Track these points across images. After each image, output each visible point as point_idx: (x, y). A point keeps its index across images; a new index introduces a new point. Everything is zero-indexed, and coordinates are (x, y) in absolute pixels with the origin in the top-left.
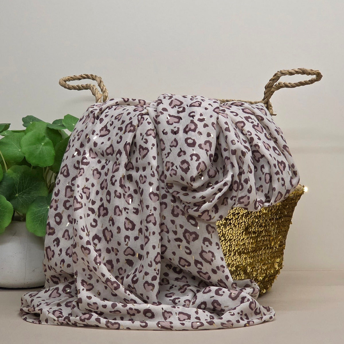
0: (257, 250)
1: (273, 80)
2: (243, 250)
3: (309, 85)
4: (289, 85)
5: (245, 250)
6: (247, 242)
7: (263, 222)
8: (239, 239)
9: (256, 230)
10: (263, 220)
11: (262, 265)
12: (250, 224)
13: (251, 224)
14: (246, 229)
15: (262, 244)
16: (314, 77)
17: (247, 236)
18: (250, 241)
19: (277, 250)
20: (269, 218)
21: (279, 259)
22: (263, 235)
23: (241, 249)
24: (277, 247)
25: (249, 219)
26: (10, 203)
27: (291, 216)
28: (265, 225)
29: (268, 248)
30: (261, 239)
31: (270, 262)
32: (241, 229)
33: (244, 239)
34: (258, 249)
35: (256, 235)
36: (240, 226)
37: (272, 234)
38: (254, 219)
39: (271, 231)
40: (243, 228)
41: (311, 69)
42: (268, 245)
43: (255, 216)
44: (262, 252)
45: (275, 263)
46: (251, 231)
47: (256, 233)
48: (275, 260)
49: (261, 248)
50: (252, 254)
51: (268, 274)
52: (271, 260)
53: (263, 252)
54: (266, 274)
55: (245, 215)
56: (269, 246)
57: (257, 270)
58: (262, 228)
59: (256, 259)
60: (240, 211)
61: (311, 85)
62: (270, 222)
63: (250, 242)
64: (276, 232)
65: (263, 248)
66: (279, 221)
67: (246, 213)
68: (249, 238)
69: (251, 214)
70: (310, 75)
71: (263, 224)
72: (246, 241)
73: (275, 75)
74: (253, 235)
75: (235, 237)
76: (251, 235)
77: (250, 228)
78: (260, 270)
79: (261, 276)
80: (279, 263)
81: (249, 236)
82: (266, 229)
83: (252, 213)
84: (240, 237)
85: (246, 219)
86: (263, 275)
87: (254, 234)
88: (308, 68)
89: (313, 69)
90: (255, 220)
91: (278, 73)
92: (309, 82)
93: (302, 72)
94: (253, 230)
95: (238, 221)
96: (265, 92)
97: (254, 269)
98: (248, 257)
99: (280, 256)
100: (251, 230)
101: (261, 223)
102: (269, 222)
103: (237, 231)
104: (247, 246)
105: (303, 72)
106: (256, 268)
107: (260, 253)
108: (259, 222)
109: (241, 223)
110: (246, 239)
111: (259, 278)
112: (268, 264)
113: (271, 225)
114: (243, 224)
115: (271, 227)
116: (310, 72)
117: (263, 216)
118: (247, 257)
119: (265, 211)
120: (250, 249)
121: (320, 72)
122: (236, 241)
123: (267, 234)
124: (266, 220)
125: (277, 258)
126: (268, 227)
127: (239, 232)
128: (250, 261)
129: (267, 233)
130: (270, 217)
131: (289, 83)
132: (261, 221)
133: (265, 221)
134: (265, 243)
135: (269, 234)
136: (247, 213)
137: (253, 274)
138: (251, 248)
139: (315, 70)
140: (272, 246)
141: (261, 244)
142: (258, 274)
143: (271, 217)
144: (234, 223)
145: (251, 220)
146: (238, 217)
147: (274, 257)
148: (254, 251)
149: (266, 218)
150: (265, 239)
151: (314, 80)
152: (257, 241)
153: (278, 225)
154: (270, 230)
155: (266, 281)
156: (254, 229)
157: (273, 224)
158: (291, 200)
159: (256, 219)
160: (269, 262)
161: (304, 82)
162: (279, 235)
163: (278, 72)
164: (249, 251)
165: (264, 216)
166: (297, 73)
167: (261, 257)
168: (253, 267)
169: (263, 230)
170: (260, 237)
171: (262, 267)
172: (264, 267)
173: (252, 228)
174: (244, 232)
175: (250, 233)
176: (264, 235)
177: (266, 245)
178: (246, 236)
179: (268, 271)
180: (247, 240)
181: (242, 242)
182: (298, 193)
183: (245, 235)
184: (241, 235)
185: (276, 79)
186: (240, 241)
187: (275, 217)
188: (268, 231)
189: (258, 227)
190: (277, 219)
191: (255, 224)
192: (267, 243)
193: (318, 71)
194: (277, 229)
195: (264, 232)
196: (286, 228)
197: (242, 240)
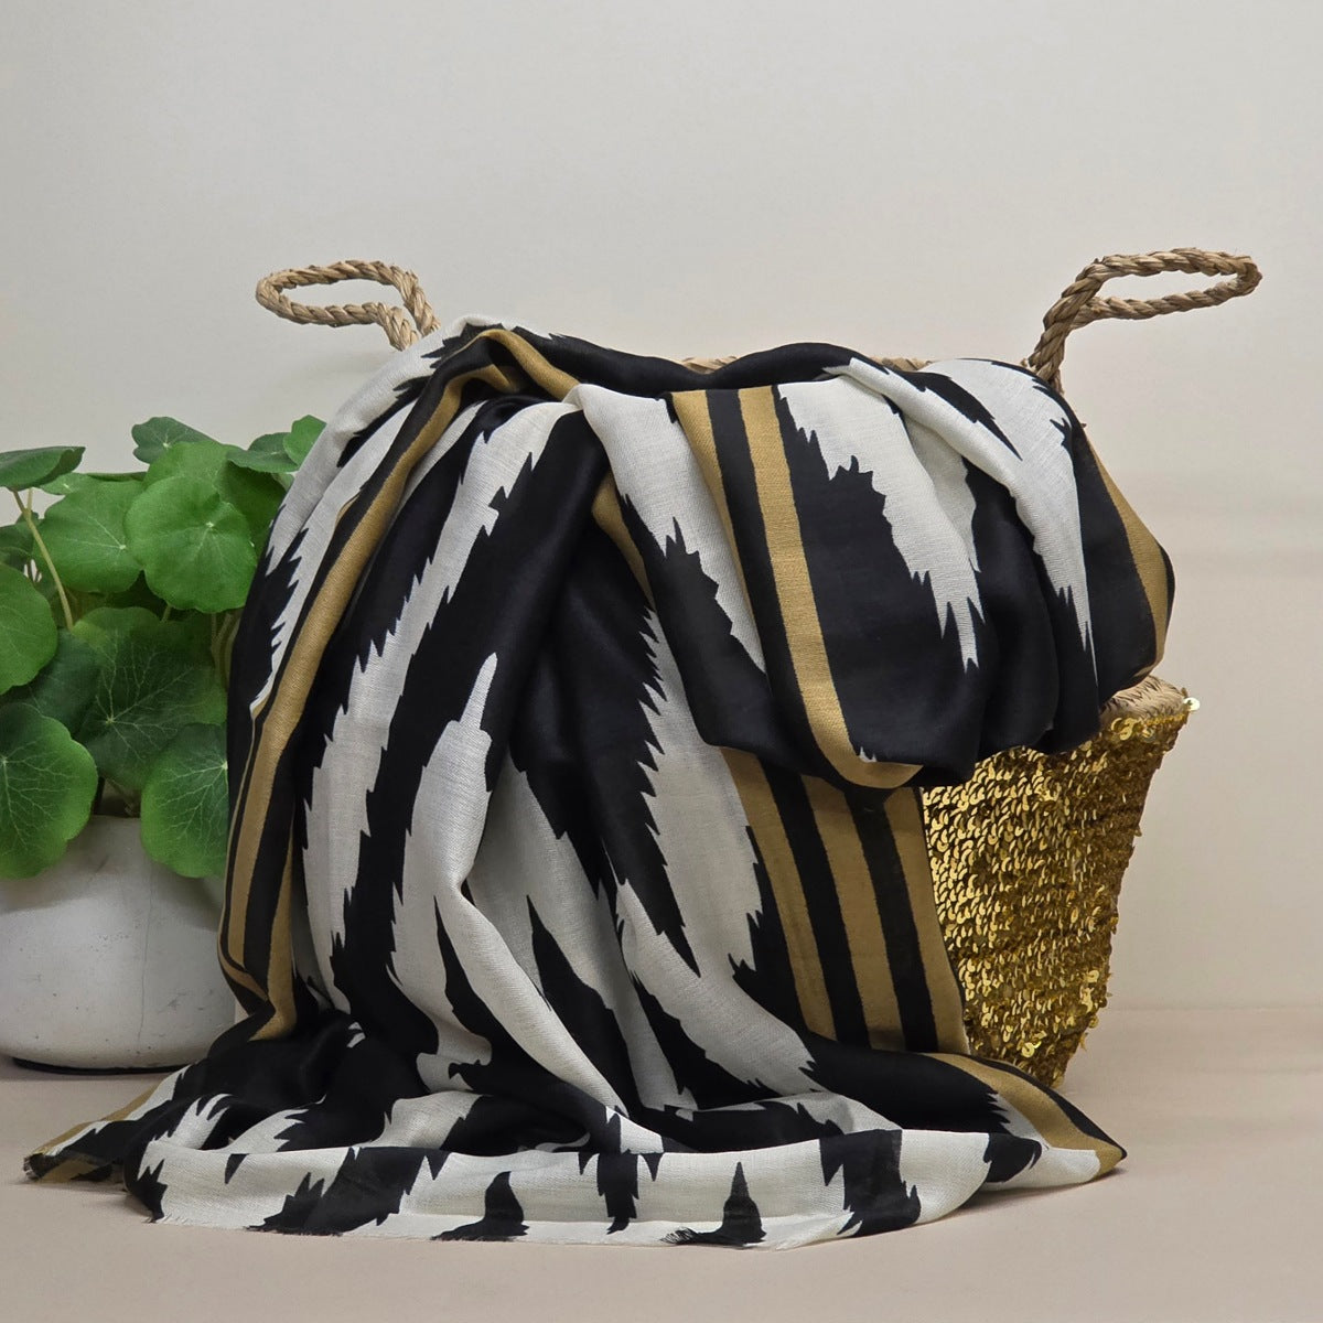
0: (1019, 943)
1: (1079, 292)
2: (967, 944)
3: (1206, 308)
4: (1128, 307)
5: (975, 945)
6: (982, 912)
7: (1041, 835)
8: (953, 904)
9: (1017, 866)
10: (1042, 830)
11: (1036, 997)
12: (994, 846)
13: (997, 846)
14: (980, 864)
15: (1035, 919)
16: (1232, 279)
17: (982, 890)
18: (993, 909)
19: (1089, 939)
20: (1063, 821)
21: (1095, 973)
22: (1040, 884)
23: (959, 939)
24: (1091, 929)
25: (989, 826)
26: (83, 748)
27: (1139, 810)
28: (1048, 848)
29: (1059, 934)
30: (1034, 899)
31: (1063, 983)
32: (961, 865)
33: (969, 901)
34: (1020, 938)
35: (1016, 886)
36: (956, 855)
37: (1074, 878)
38: (1010, 828)
39: (1069, 868)
40: (967, 860)
41: (1221, 251)
42: (1057, 922)
43: (1012, 817)
44: (1036, 950)
45: (1082, 988)
46: (997, 873)
47: (1017, 878)
48: (1081, 976)
49: (1031, 934)
50: (1001, 956)
51: (1055, 1032)
52: (1066, 978)
53: (1039, 949)
54: (1050, 1030)
55: (975, 811)
56: (1061, 926)
57: (1018, 1017)
58: (1037, 861)
59: (1013, 974)
61: (1214, 307)
62: (1067, 836)
63: (991, 914)
64: (1088, 870)
65: (1040, 934)
66: (1099, 829)
67: (978, 805)
68: (991, 898)
69: (997, 806)
70: (1216, 273)
71: (1042, 842)
72: (978, 912)
73: (1086, 273)
74: (1005, 887)
75: (939, 897)
76: (998, 887)
77: (994, 859)
78: (1029, 1016)
79: (1029, 1041)
80: (1097, 988)
81: (989, 891)
82: (1051, 862)
83: (1004, 804)
84: (957, 895)
85: (978, 830)
86: (1036, 1035)
87: (1008, 884)
88: (1210, 248)
89: (1230, 253)
90: (1013, 832)
91: (1097, 266)
92: (1209, 299)
93: (1187, 262)
94: (1004, 869)
95: (949, 836)
96: (1042, 338)
97: (1007, 1013)
98: (984, 970)
99: (1099, 958)
100: (997, 867)
101: (1034, 839)
102: (1061, 835)
103: (946, 875)
104: (982, 928)
105: (1194, 264)
106: (1011, 1008)
107: (1030, 954)
108: (1026, 837)
109: (962, 842)
110: (978, 904)
111: (1022, 1045)
112: (1056, 991)
113: (1072, 846)
114: (967, 848)
115: (1068, 853)
116: (1219, 261)
117: (1041, 815)
118: (981, 970)
119: (1052, 795)
120: (992, 938)
121: (1254, 261)
122: (943, 910)
123: (1053, 882)
124: (1054, 830)
125: (1091, 969)
126: (1060, 855)
127: (953, 876)
128: (991, 986)
129: (1054, 876)
130: (1066, 817)
131: (1129, 301)
132: (1034, 834)
133: (1047, 832)
134: (1048, 914)
135: (1062, 880)
136: (984, 805)
137: (1001, 1035)
138: (995, 935)
139: (1237, 255)
140: (1071, 926)
141: (1032, 920)
142: (1019, 1032)
143: (1072, 817)
144: (936, 843)
145: (997, 832)
146: (951, 820)
147: (1079, 965)
148: (1006, 947)
149: (1053, 820)
150: (1048, 899)
151: (1229, 290)
152: (1017, 908)
153: (1096, 844)
154: (1066, 865)
155: (1050, 1056)
156: (1009, 862)
157: (1076, 843)
158: (1145, 752)
159: (1018, 828)
160: (1059, 987)
161: (1188, 298)
162: (1098, 884)
163: (1096, 261)
164: (987, 944)
165: (1046, 814)
166: (1170, 265)
167: (1030, 968)
168: (1002, 1007)
169: (1040, 867)
170: (1030, 894)
171: (1035, 1006)
172: (1042, 1004)
173: (1001, 863)
174: (973, 877)
175: (992, 878)
176: (1044, 885)
177: (1050, 921)
178: (978, 890)
179: (1058, 1020)
180: (982, 905)
181: (963, 915)
182: (1171, 722)
183: (976, 886)
184: (958, 888)
185: (1089, 290)
186: (956, 911)
187: (1085, 814)
188: (1059, 871)
189: (1023, 856)
190: (1090, 823)
191: (1013, 844)
192: (1053, 915)
193: (1246, 260)
194: (1090, 859)
195: (1046, 874)
196: (1120, 855)
197: (963, 905)
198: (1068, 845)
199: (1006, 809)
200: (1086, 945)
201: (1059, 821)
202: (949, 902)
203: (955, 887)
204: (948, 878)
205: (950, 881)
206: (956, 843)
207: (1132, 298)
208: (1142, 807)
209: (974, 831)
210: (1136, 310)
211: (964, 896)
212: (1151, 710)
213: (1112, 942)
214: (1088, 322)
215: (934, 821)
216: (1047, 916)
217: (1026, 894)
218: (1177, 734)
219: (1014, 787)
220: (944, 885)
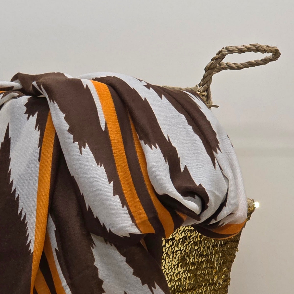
0: (196, 288)
1: (217, 59)
2: (178, 288)
3: (261, 66)
4: (234, 65)
5: (181, 288)
6: (184, 276)
7: (204, 249)
8: (174, 273)
9: (196, 260)
10: (204, 247)
13: (189, 253)
14: (183, 259)
15: (202, 279)
16: (270, 55)
17: (184, 268)
18: (187, 275)
19: (221, 287)
22: (204, 267)
23: (175, 286)
24: (221, 283)
25: (186, 246)
27: (238, 241)
28: (206, 254)
29: (210, 285)
30: (201, 272)
32: (176, 259)
33: (179, 272)
34: (197, 286)
35: (196, 267)
36: (175, 256)
37: (216, 265)
38: (193, 247)
39: (214, 261)
40: (178, 258)
41: (267, 45)
42: (209, 280)
43: (194, 243)
44: (202, 290)
46: (189, 262)
47: (196, 264)
49: (201, 284)
50: (190, 292)
53: (203, 289)
55: (181, 240)
56: (211, 282)
58: (203, 258)
60: (175, 235)
61: (264, 65)
62: (213, 250)
63: (187, 277)
64: (220, 262)
65: (203, 285)
66: (224, 248)
67: (182, 238)
68: (187, 271)
69: (189, 239)
70: (265, 52)
71: (204, 252)
72: (182, 276)
73: (220, 52)
74: (191, 267)
75: (169, 271)
76: (189, 268)
77: (188, 257)
81: (186, 269)
82: (208, 259)
83: (191, 238)
84: (175, 270)
85: (182, 247)
87: (193, 266)
88: (263, 43)
89: (270, 45)
90: (195, 248)
91: (224, 50)
92: (262, 62)
93: (255, 48)
94: (191, 261)
95: (172, 249)
96: (204, 75)
100: (189, 260)
101: (202, 251)
102: (211, 249)
103: (171, 263)
104: (184, 282)
105: (257, 49)
107: (200, 291)
108: (199, 250)
109: (177, 251)
110: (182, 273)
113: (215, 253)
114: (178, 253)
115: (214, 256)
116: (266, 48)
117: (204, 242)
120: (187, 286)
121: (278, 48)
122: (170, 275)
123: (208, 266)
124: (208, 248)
126: (211, 256)
127: (174, 263)
129: (208, 264)
130: (213, 243)
131: (234, 64)
132: (202, 249)
133: (206, 248)
134: (207, 277)
135: (211, 266)
136: (184, 238)
138: (188, 284)
139: (273, 46)
140: (214, 282)
141: (201, 280)
143: (215, 243)
144: (167, 252)
145: (189, 248)
146: (173, 243)
148: (192, 289)
149: (208, 244)
150: (207, 272)
151: (270, 59)
152: (196, 275)
153: (223, 254)
154: (213, 260)
156: (193, 259)
157: (216, 252)
159: (196, 246)
161: (255, 62)
162: (224, 267)
163: (223, 48)
164: (185, 288)
165: (206, 242)
166: (249, 50)
169: (204, 261)
170: (200, 270)
173: (190, 259)
174: (181, 264)
175: (187, 264)
176: (205, 267)
177: (207, 280)
178: (182, 269)
180: (184, 274)
181: (177, 277)
183: (181, 267)
184: (175, 268)
185: (221, 58)
186: (175, 276)
187: (219, 242)
188: (210, 262)
189: (198, 257)
190: (221, 245)
191: (194, 252)
192: (208, 278)
193: (275, 48)
194: (221, 258)
195: (206, 263)
196: (231, 257)
197: (177, 274)
198: (214, 253)
199: (192, 240)
201: (210, 244)
202: (172, 273)
203: (174, 267)
204: (172, 264)
205: (173, 265)
206: (175, 251)
207: (235, 63)
208: (239, 241)
209: (181, 247)
210: (236, 66)
211: (177, 270)
213: (228, 289)
214: (219, 71)
215: (167, 244)
216: (206, 278)
217: (199, 270)
218: (251, 215)
219: (195, 232)
220: (170, 267)
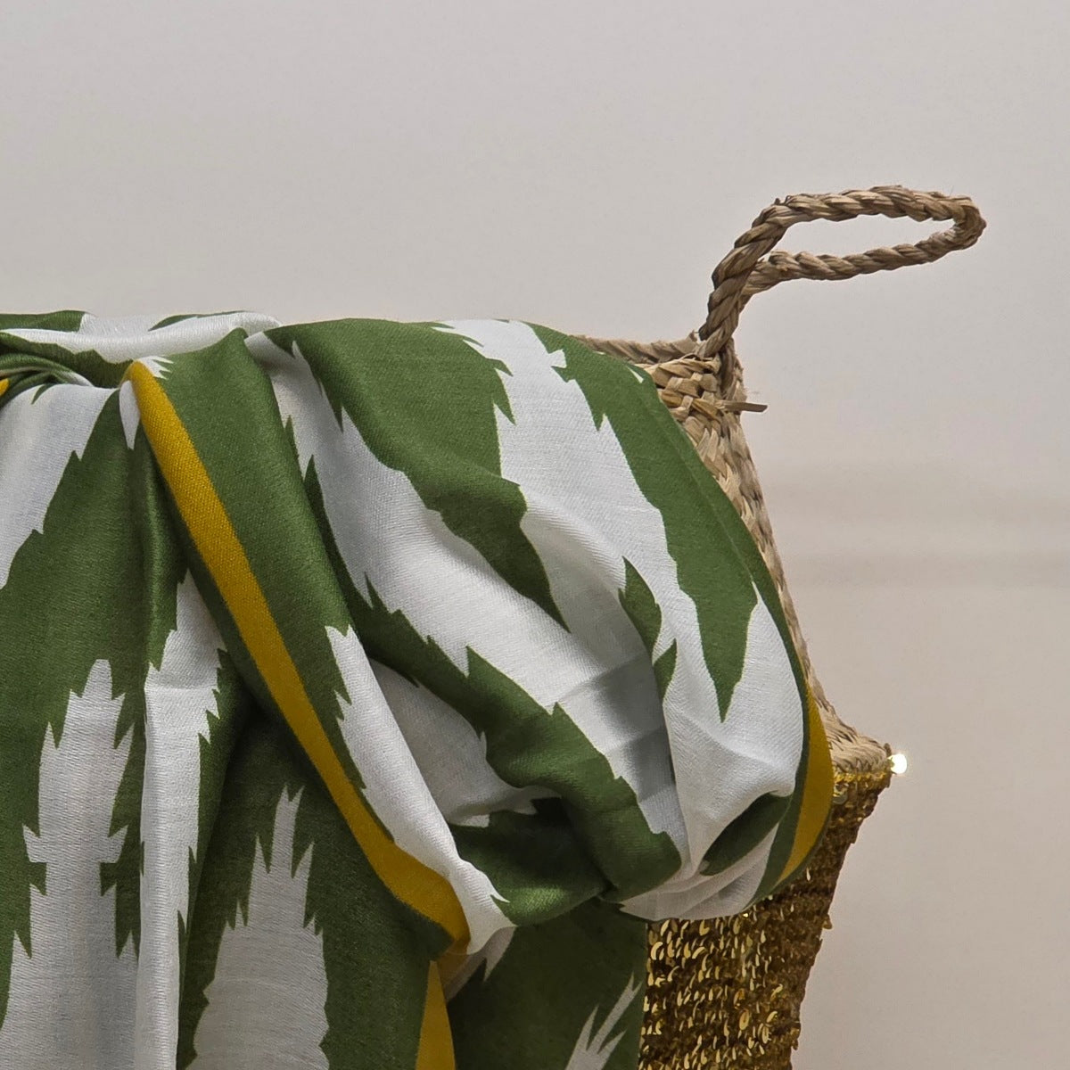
0: (673, 1052)
1: (756, 240)
3: (917, 266)
4: (823, 265)
9: (671, 953)
15: (694, 1022)
16: (947, 227)
19: (762, 1052)
22: (701, 978)
24: (765, 1039)
27: (828, 892)
28: (709, 934)
29: (724, 1043)
30: (692, 997)
34: (673, 1047)
35: (670, 979)
37: (744, 973)
39: (737, 960)
41: (932, 190)
42: (721, 1027)
44: (695, 1062)
47: (670, 969)
49: (688, 1041)
53: (699, 1060)
56: (726, 1033)
58: (696, 948)
61: (928, 264)
62: (734, 918)
64: (762, 964)
65: (699, 1042)
66: (775, 912)
70: (927, 217)
71: (702, 926)
73: (765, 216)
74: (655, 979)
76: (646, 981)
82: (714, 950)
87: (659, 976)
88: (920, 185)
91: (778, 207)
92: (921, 254)
93: (890, 203)
94: (654, 957)
96: (711, 298)
105: (899, 205)
113: (741, 931)
115: (736, 940)
116: (930, 203)
121: (975, 203)
123: (717, 977)
126: (725, 942)
129: (717, 970)
131: (824, 257)
134: (710, 1017)
135: (727, 976)
139: (954, 196)
140: (740, 1034)
141: (690, 1024)
148: (656, 1057)
150: (711, 997)
151: (946, 241)
152: (671, 1008)
153: (773, 933)
154: (733, 956)
156: (660, 948)
157: (746, 928)
158: (834, 816)
161: (895, 252)
162: (774, 982)
163: (777, 202)
166: (869, 207)
169: (700, 957)
170: (687, 989)
176: (705, 980)
177: (713, 1026)
182: (869, 780)
185: (768, 238)
188: (725, 962)
189: (678, 942)
192: (717, 1018)
193: (965, 202)
194: (765, 950)
195: (707, 965)
196: (803, 948)
198: (736, 929)
200: (760, 1059)
207: (827, 254)
208: (833, 890)
210: (832, 268)
212: (842, 764)
213: (792, 1061)
214: (772, 284)
216: (709, 1019)
217: (683, 990)
218: (876, 798)
